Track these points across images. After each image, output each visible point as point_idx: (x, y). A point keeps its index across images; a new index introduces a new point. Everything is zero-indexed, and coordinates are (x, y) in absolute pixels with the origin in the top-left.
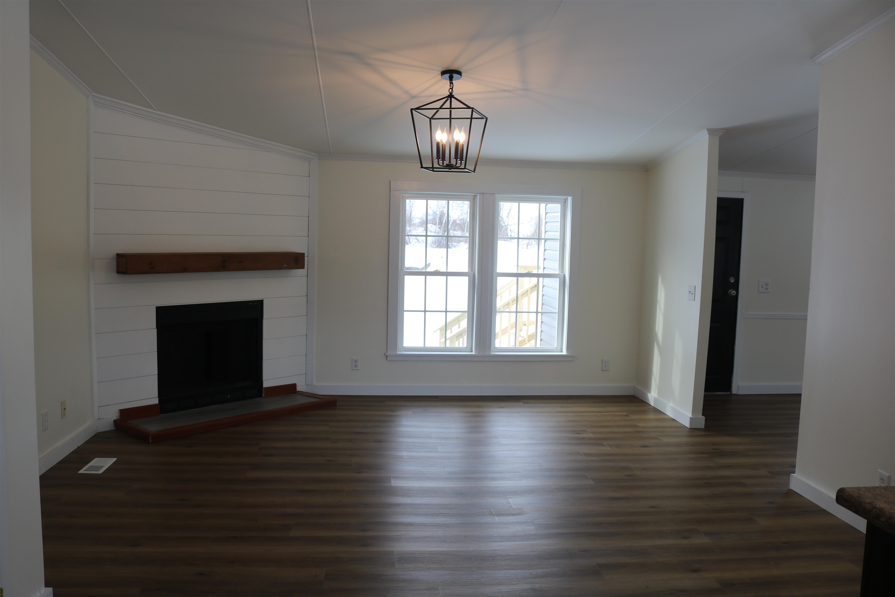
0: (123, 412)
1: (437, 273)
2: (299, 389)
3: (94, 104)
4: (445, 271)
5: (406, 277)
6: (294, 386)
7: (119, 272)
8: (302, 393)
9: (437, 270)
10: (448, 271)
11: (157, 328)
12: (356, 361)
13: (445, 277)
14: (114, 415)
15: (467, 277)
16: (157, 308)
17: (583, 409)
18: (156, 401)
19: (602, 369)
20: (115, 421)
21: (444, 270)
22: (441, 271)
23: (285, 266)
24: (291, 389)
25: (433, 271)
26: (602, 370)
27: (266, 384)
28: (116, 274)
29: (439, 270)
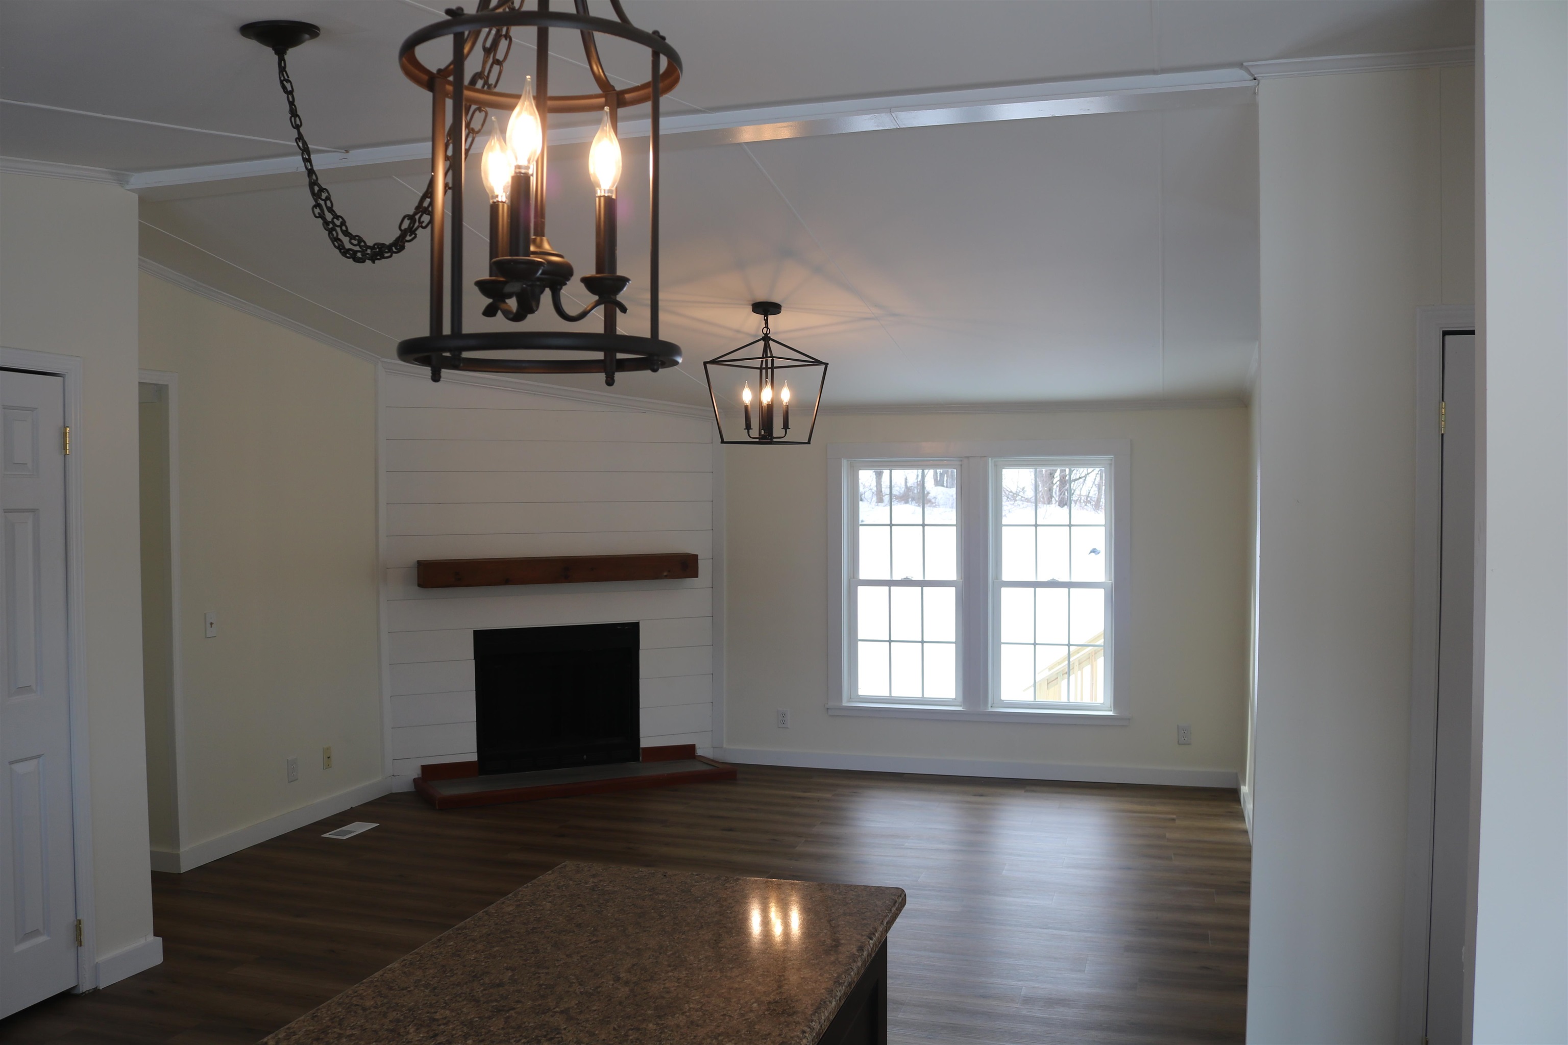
0: (425, 769)
1: (907, 583)
2: (699, 752)
3: (386, 371)
4: (921, 578)
5: (859, 588)
6: (692, 748)
7: (419, 585)
8: (703, 760)
9: (907, 578)
10: (926, 579)
11: (475, 658)
12: (784, 715)
13: (920, 588)
14: (412, 771)
15: (954, 588)
16: (475, 632)
17: (1150, 808)
18: (474, 757)
19: (1178, 742)
20: (415, 780)
21: (918, 577)
22: (913, 579)
23: (665, 574)
24: (687, 752)
25: (900, 579)
26: (1179, 744)
27: (645, 743)
28: (417, 588)
29: (911, 578)
